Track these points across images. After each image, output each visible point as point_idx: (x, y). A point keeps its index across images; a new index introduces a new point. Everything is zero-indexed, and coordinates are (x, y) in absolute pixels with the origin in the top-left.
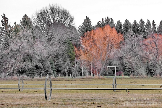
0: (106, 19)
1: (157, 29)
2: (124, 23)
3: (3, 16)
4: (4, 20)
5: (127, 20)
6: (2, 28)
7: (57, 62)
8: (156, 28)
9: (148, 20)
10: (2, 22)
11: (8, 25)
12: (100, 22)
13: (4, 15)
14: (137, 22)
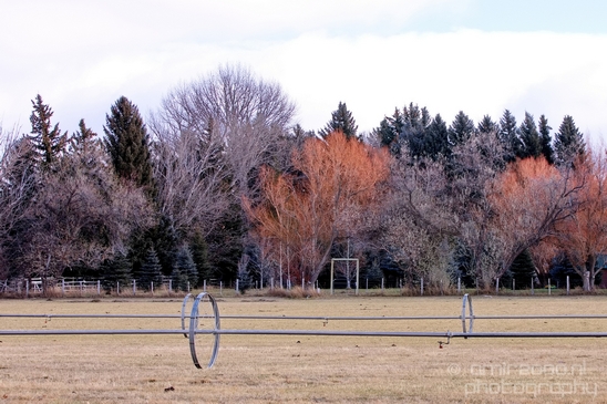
0: (405, 109)
1: (552, 143)
2: (451, 124)
3: (36, 101)
4: (37, 114)
5: (461, 113)
6: (33, 138)
7: (232, 244)
8: (550, 139)
9: (527, 115)
10: (33, 118)
11: (50, 130)
12: (390, 119)
13: (39, 97)
14: (493, 120)
